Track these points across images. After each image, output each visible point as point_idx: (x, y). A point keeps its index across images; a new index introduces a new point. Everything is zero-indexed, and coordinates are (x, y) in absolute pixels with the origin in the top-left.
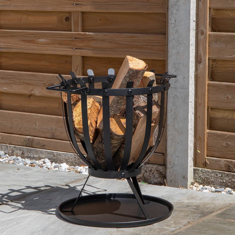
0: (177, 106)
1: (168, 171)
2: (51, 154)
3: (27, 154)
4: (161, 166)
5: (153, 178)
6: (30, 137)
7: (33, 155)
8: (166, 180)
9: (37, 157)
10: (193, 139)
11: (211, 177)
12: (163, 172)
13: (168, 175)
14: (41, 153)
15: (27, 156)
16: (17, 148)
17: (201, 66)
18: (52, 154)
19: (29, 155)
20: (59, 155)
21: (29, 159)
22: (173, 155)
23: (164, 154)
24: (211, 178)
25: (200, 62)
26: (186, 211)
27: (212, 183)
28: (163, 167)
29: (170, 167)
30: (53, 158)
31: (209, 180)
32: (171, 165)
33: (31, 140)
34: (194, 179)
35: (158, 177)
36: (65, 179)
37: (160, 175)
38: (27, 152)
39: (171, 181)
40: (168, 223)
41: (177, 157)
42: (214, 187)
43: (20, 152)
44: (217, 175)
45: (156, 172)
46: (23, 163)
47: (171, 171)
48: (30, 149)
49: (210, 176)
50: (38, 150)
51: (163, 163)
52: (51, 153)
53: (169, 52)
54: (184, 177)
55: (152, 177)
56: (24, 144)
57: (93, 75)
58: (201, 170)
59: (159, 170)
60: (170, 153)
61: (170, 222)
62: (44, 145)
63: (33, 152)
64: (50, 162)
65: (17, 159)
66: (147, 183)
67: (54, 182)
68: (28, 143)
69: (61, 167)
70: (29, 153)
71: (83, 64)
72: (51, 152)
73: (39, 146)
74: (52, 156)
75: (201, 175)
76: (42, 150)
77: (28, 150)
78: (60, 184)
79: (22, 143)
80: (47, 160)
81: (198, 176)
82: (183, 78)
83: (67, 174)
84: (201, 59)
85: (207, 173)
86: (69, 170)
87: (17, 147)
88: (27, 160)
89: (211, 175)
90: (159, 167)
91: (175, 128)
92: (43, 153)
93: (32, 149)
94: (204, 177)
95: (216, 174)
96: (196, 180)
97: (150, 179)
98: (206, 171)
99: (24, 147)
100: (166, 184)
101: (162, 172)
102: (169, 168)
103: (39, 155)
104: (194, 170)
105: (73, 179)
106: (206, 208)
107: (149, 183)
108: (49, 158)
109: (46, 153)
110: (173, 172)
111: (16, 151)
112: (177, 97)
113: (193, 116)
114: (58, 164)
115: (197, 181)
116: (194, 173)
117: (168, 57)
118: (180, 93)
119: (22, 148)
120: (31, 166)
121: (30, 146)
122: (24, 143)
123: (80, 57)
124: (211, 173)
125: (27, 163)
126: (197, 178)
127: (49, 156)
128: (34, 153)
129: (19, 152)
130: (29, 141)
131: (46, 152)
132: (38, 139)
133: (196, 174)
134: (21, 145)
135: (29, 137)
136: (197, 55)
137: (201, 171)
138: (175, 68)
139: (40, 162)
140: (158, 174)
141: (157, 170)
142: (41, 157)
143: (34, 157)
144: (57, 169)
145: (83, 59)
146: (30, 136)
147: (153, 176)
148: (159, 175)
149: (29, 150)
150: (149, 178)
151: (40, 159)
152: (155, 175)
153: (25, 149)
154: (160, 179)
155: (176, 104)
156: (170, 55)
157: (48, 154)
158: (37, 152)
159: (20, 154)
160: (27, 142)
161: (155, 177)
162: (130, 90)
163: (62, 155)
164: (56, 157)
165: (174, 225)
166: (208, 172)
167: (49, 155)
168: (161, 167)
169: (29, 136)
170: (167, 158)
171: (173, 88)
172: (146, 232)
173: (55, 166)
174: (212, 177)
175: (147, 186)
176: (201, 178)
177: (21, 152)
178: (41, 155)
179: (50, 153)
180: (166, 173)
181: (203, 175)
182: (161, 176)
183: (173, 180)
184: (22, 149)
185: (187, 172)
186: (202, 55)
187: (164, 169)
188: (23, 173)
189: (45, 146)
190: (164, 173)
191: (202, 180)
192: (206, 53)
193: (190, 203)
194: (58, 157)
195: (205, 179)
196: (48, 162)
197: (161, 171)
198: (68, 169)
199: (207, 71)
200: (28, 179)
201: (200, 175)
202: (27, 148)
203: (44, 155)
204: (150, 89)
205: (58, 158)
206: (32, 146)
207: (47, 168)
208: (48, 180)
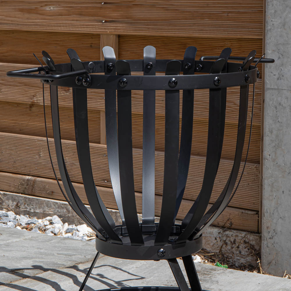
0: (282, 122)
1: (264, 243)
2: (63, 208)
3: (24, 207)
4: (253, 234)
5: (238, 256)
6: (29, 177)
7: (34, 210)
8: (260, 260)
9: (41, 213)
12: (255, 244)
13: (264, 251)
14: (47, 206)
15: (24, 211)
16: (8, 196)
18: (66, 208)
19: (27, 208)
21: (28, 216)
22: (273, 214)
23: (258, 211)
28: (256, 236)
29: (269, 237)
30: (67, 216)
32: (271, 232)
33: (31, 183)
35: (246, 254)
36: (74, 255)
37: (250, 251)
38: (25, 204)
39: (269, 263)
41: (281, 218)
43: (12, 204)
45: (244, 246)
46: (16, 222)
47: (269, 245)
48: (29, 198)
50: (42, 200)
51: (257, 228)
52: (63, 206)
53: (267, 23)
55: (237, 254)
56: (20, 189)
57: (114, 57)
59: (248, 242)
60: (268, 211)
62: (53, 192)
63: (33, 203)
64: (61, 222)
65: (6, 215)
66: (227, 264)
67: (54, 260)
68: (26, 188)
69: (77, 232)
70: (27, 205)
71: (119, 50)
72: (63, 204)
73: (44, 193)
74: (66, 212)
76: (49, 201)
77: (26, 201)
78: (63, 265)
79: (17, 187)
80: (56, 219)
83: (84, 245)
86: (90, 237)
87: (9, 194)
88: (24, 218)
90: (249, 237)
91: (277, 163)
92: (51, 206)
93: (33, 198)
97: (233, 257)
99: (20, 195)
100: (261, 268)
101: (253, 246)
102: (265, 239)
103: (43, 209)
105: (90, 254)
107: (231, 264)
108: (59, 214)
109: (55, 206)
110: (274, 246)
111: (7, 201)
112: (282, 105)
114: (74, 225)
117: (266, 31)
118: (287, 98)
119: (17, 196)
120: (25, 230)
121: (30, 194)
122: (20, 188)
123: (115, 36)
125: (21, 223)
127: (60, 211)
128: (35, 206)
129: (12, 202)
130: (27, 185)
131: (55, 204)
132: (42, 182)
134: (15, 190)
135: (27, 177)
138: (278, 52)
139: (45, 222)
140: (246, 250)
141: (245, 242)
142: (48, 213)
143: (35, 212)
144: (69, 235)
145: (119, 40)
146: (31, 176)
147: (238, 252)
148: (248, 250)
149: (27, 200)
150: (231, 255)
151: (44, 215)
152: (241, 250)
153: (22, 199)
154: (251, 258)
155: (280, 120)
156: (269, 27)
157: (58, 208)
158: (41, 204)
159: (13, 207)
160: (25, 186)
161: (242, 253)
162: (174, 79)
164: (72, 213)
167: (60, 209)
168: (253, 236)
169: (28, 175)
170: (263, 219)
171: (275, 89)
173: (68, 229)
175: (223, 272)
177: (15, 203)
178: (46, 209)
179: (61, 206)
180: (260, 246)
182: (252, 253)
183: (274, 262)
184: (16, 198)
187: (257, 239)
188: (5, 241)
189: (54, 194)
190: (257, 248)
196: (57, 222)
197: (253, 243)
198: (88, 236)
200: (6, 254)
202: (25, 197)
203: (52, 210)
204: (216, 78)
206: (33, 194)
207: (52, 232)
208: (44, 256)
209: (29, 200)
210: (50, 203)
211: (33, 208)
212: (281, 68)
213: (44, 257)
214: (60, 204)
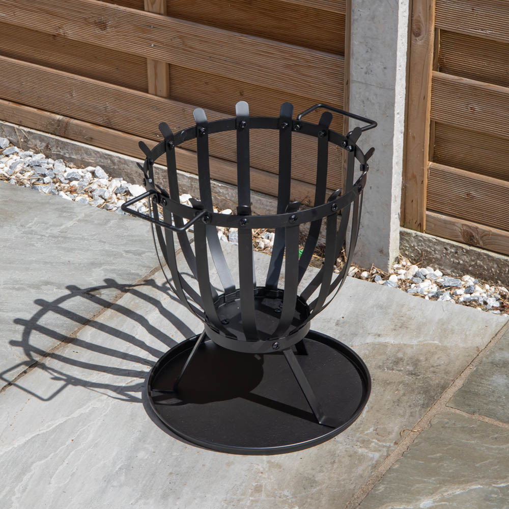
2: (106, 159)
3: (56, 150)
6: (60, 118)
7: (70, 155)
9: (78, 160)
10: (401, 178)
11: (434, 251)
14: (86, 153)
15: (57, 154)
16: (34, 135)
17: (419, 42)
18: (110, 159)
19: (60, 152)
20: (125, 164)
21: (62, 160)
24: (435, 253)
25: (418, 35)
26: (395, 383)
27: (437, 262)
30: (112, 167)
31: (431, 256)
33: (62, 125)
34: (400, 249)
36: (144, 253)
38: (57, 147)
39: (355, 254)
40: (362, 432)
42: (440, 269)
43: (41, 145)
44: (446, 249)
46: (51, 175)
48: (63, 142)
49: (433, 249)
52: (106, 156)
53: (353, 11)
54: (381, 251)
56: (49, 129)
58: (414, 235)
61: (367, 430)
62: (92, 138)
63: (68, 148)
64: (106, 174)
65: (37, 165)
67: (125, 267)
68: (57, 129)
70: (61, 148)
72: (106, 154)
73: (81, 138)
74: (110, 163)
75: (416, 244)
76: (88, 149)
77: (58, 143)
79: (45, 126)
80: (99, 171)
81: (408, 246)
82: (382, 67)
84: (419, 29)
85: (427, 243)
87: (35, 133)
88: (59, 166)
89: (435, 247)
92: (91, 154)
93: (67, 142)
94: (420, 249)
95: (445, 247)
96: (404, 251)
98: (424, 239)
103: (81, 155)
104: (401, 234)
106: (432, 369)
108: (102, 164)
109: (96, 155)
111: (33, 141)
112: (371, 101)
113: (402, 137)
114: (122, 179)
115: (406, 254)
116: (401, 239)
117: (352, 20)
118: (376, 95)
119: (46, 136)
122: (48, 127)
124: (435, 244)
125: (59, 178)
126: (407, 248)
127: (102, 161)
128: (70, 151)
129: (40, 143)
130: (58, 126)
131: (95, 152)
132: (77, 125)
133: (405, 242)
134: (43, 129)
135: (58, 117)
136: (412, 20)
137: (414, 237)
138: (366, 45)
139: (86, 173)
142: (87, 161)
143: (71, 157)
146: (61, 115)
149: (60, 143)
151: (82, 164)
153: (52, 140)
156: (356, 17)
157: (101, 157)
159: (42, 148)
160: (56, 126)
163: (130, 163)
164: (118, 166)
165: (376, 441)
166: (430, 241)
167: (103, 159)
169: (58, 114)
171: (362, 83)
172: (324, 470)
174: (437, 252)
176: (416, 251)
177: (44, 144)
178: (86, 157)
179: (104, 157)
181: (419, 245)
183: (360, 253)
184: (46, 139)
185: (389, 243)
186: (423, 19)
189: (93, 140)
191: (417, 254)
192: (430, 19)
193: (400, 348)
194: (122, 166)
195: (422, 254)
196: (103, 177)
199: (432, 54)
200: (71, 258)
201: (412, 245)
202: (57, 140)
203: (93, 159)
205: (122, 169)
206: (65, 136)
207: (101, 196)
208: (112, 258)
209: (62, 143)
210: (90, 151)
211: (68, 153)
212: (370, 62)
213: (114, 261)
214: (103, 154)
